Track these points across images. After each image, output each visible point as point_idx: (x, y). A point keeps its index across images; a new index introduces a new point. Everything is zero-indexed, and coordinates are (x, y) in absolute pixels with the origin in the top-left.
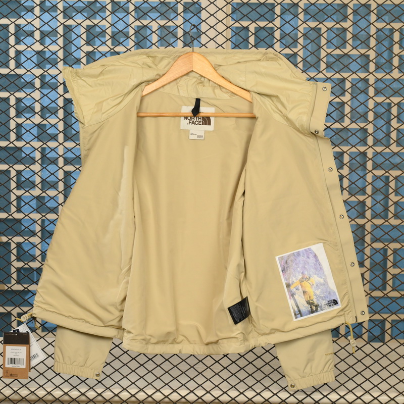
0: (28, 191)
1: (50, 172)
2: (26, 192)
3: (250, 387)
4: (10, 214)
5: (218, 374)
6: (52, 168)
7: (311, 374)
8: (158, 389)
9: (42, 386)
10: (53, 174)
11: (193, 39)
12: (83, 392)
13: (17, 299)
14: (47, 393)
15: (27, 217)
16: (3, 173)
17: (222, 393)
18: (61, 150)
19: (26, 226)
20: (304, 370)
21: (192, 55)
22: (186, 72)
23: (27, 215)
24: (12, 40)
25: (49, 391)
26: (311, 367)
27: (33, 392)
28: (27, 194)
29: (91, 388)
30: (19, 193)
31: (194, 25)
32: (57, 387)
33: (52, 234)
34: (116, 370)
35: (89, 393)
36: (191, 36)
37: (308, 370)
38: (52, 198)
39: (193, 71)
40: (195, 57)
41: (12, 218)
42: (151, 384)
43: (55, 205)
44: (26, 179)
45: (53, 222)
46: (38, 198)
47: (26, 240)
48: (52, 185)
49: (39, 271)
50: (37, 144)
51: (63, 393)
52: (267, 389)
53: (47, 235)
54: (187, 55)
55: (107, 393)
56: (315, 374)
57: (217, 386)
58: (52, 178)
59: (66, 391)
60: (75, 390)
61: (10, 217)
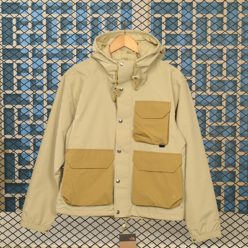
0: (24, 122)
1: (38, 110)
2: (23, 122)
3: (162, 242)
4: (14, 135)
5: (142, 234)
6: (39, 107)
7: (205, 233)
8: (105, 243)
9: (34, 242)
10: (40, 111)
11: (125, 27)
12: (59, 245)
13: (18, 188)
14: (37, 246)
15: (24, 138)
16: (9, 110)
17: (145, 245)
18: (45, 96)
19: (24, 143)
20: (201, 230)
21: (124, 36)
22: (120, 47)
23: (24, 136)
24: (14, 28)
25: (38, 245)
26: (205, 228)
27: (29, 245)
28: (24, 123)
29: (64, 243)
30: (19, 122)
31: (126, 18)
32: (43, 242)
33: (39, 148)
34: (80, 232)
35: (63, 246)
36: (124, 25)
37: (203, 230)
38: (39, 126)
39: (125, 46)
40: (127, 38)
41: (15, 138)
42: (101, 240)
43: (41, 130)
44: (23, 114)
45: (40, 140)
46: (31, 126)
47: (23, 151)
48: (39, 117)
49: (31, 170)
50: (30, 92)
51: (47, 246)
52: (173, 243)
53: (37, 148)
54: (121, 36)
55: (74, 246)
56: (208, 233)
57: (142, 241)
58: (39, 113)
59: (49, 245)
60: (54, 244)
61: (14, 138)
